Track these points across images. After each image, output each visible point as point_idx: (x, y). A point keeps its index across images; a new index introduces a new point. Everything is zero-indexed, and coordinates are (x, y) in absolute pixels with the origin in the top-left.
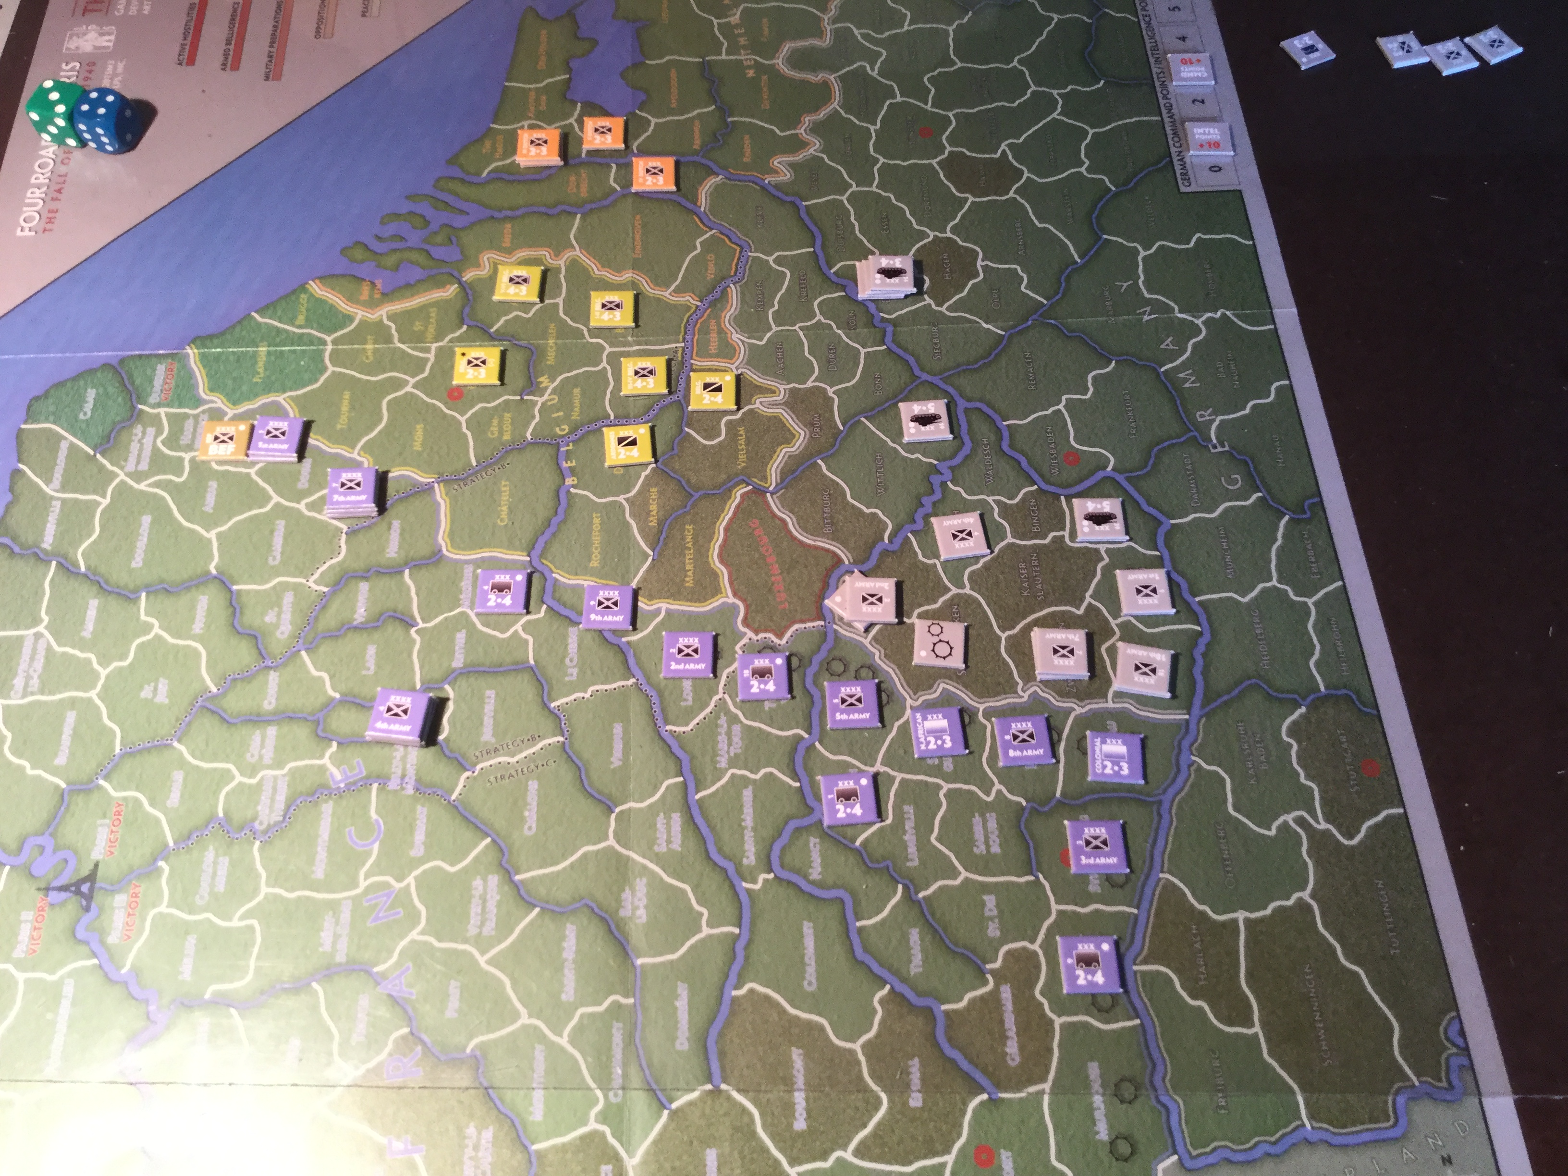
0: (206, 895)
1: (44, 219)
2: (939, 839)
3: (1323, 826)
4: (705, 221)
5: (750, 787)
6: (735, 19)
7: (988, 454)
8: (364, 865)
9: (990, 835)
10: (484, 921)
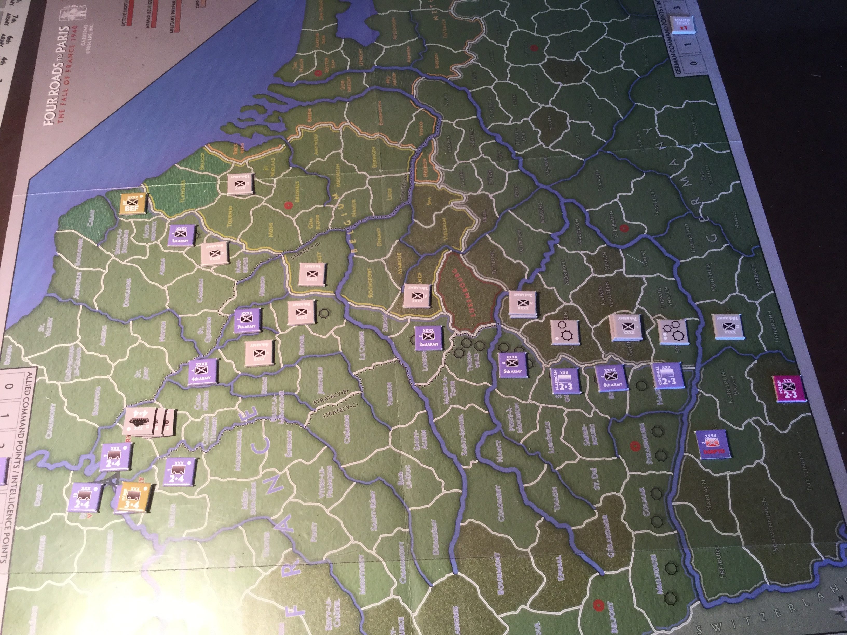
1: (58, 116)
2: (564, 439)
3: (769, 424)
4: (417, 103)
5: (462, 414)
7: (579, 228)
8: (261, 463)
9: (592, 436)
10: (327, 490)
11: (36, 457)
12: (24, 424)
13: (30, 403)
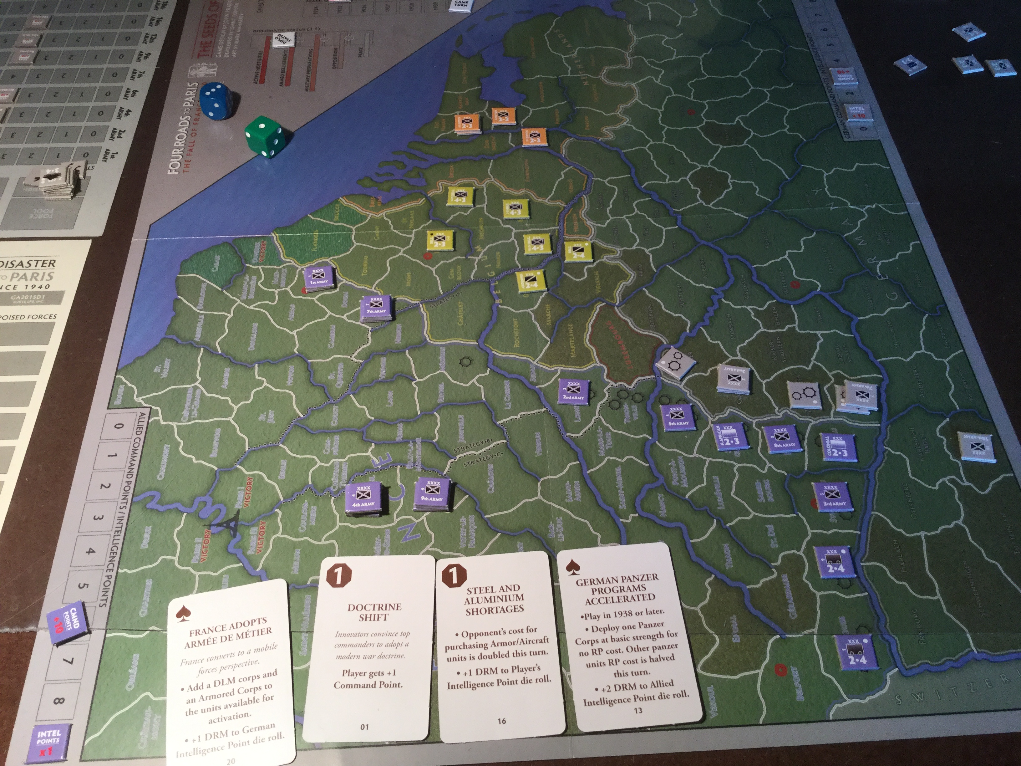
0: (305, 527)
1: (183, 165)
2: (736, 494)
3: (967, 484)
4: (566, 162)
5: (620, 466)
6: (574, 55)
7: (745, 283)
8: (396, 510)
9: (767, 492)
10: (468, 541)
11: (145, 499)
12: (134, 465)
13: (141, 443)
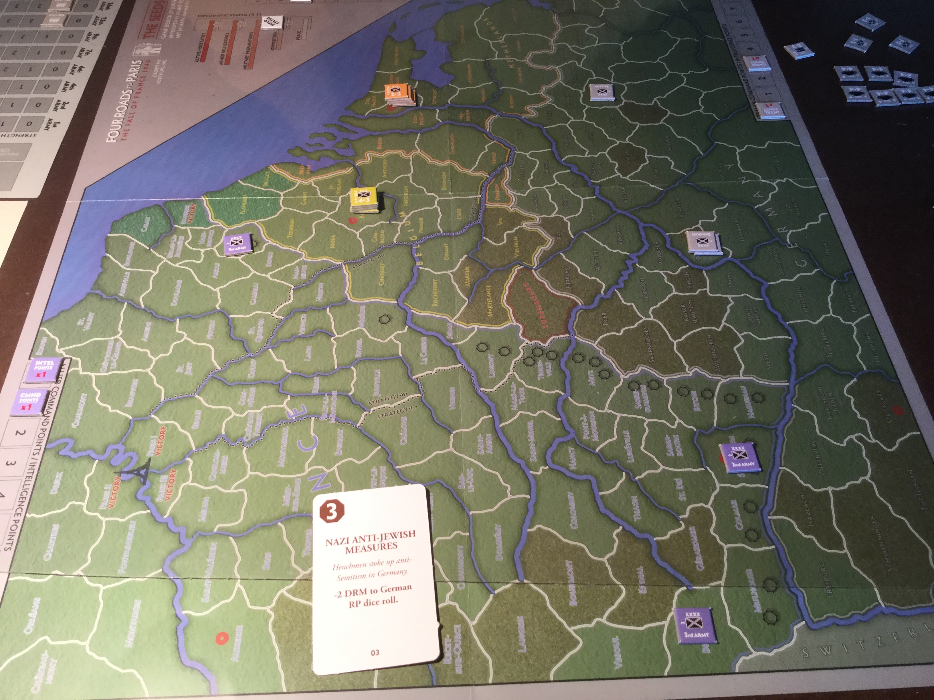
0: (215, 476)
1: (121, 134)
2: (645, 448)
3: (874, 441)
4: (491, 137)
5: (532, 420)
6: (502, 41)
7: (659, 250)
8: (307, 460)
9: (676, 446)
11: (58, 445)
12: (50, 413)
13: (59, 392)
